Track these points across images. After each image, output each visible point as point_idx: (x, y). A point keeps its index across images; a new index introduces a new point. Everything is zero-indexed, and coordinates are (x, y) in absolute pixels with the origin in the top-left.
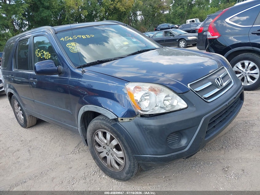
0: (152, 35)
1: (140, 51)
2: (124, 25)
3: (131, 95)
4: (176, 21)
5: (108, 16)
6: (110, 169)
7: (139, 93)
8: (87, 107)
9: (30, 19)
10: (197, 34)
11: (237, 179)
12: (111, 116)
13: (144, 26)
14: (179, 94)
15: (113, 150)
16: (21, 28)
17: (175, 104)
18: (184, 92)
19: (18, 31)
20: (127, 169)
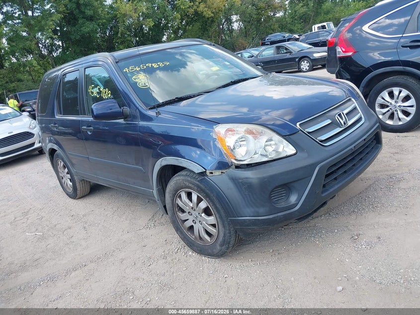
0: (257, 53)
1: (234, 82)
2: (210, 45)
3: (222, 140)
4: (295, 28)
5: (186, 27)
6: (200, 242)
7: (233, 137)
8: (165, 160)
9: (64, 37)
10: (326, 48)
11: (369, 248)
12: (198, 169)
13: (244, 38)
14: (284, 137)
15: (201, 216)
16: (50, 52)
17: (280, 150)
18: (291, 133)
19: (46, 57)
20: (221, 239)
